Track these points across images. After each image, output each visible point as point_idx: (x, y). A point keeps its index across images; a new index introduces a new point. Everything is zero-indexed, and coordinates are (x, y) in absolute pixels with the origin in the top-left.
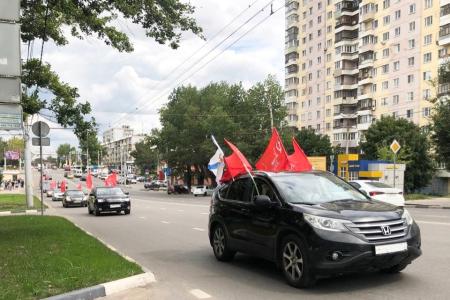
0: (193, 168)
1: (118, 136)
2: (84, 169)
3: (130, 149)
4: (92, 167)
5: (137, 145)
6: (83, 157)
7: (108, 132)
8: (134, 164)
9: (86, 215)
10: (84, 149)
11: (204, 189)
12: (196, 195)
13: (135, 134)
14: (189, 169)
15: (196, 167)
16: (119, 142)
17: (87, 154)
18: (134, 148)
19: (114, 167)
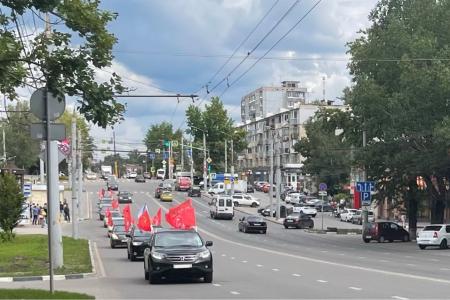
0: (420, 182)
1: (273, 105)
2: (197, 180)
3: (296, 136)
4: (212, 176)
5: (309, 126)
6: (196, 153)
7: (251, 96)
8: (303, 171)
9: (137, 281)
10: (198, 136)
11: (442, 233)
12: (423, 247)
13: (309, 100)
14: (413, 184)
15: (427, 179)
16: (273, 119)
17: (204, 148)
18: (303, 133)
19: (261, 178)
